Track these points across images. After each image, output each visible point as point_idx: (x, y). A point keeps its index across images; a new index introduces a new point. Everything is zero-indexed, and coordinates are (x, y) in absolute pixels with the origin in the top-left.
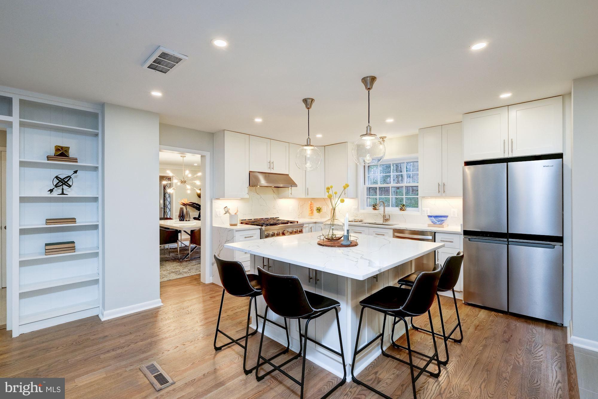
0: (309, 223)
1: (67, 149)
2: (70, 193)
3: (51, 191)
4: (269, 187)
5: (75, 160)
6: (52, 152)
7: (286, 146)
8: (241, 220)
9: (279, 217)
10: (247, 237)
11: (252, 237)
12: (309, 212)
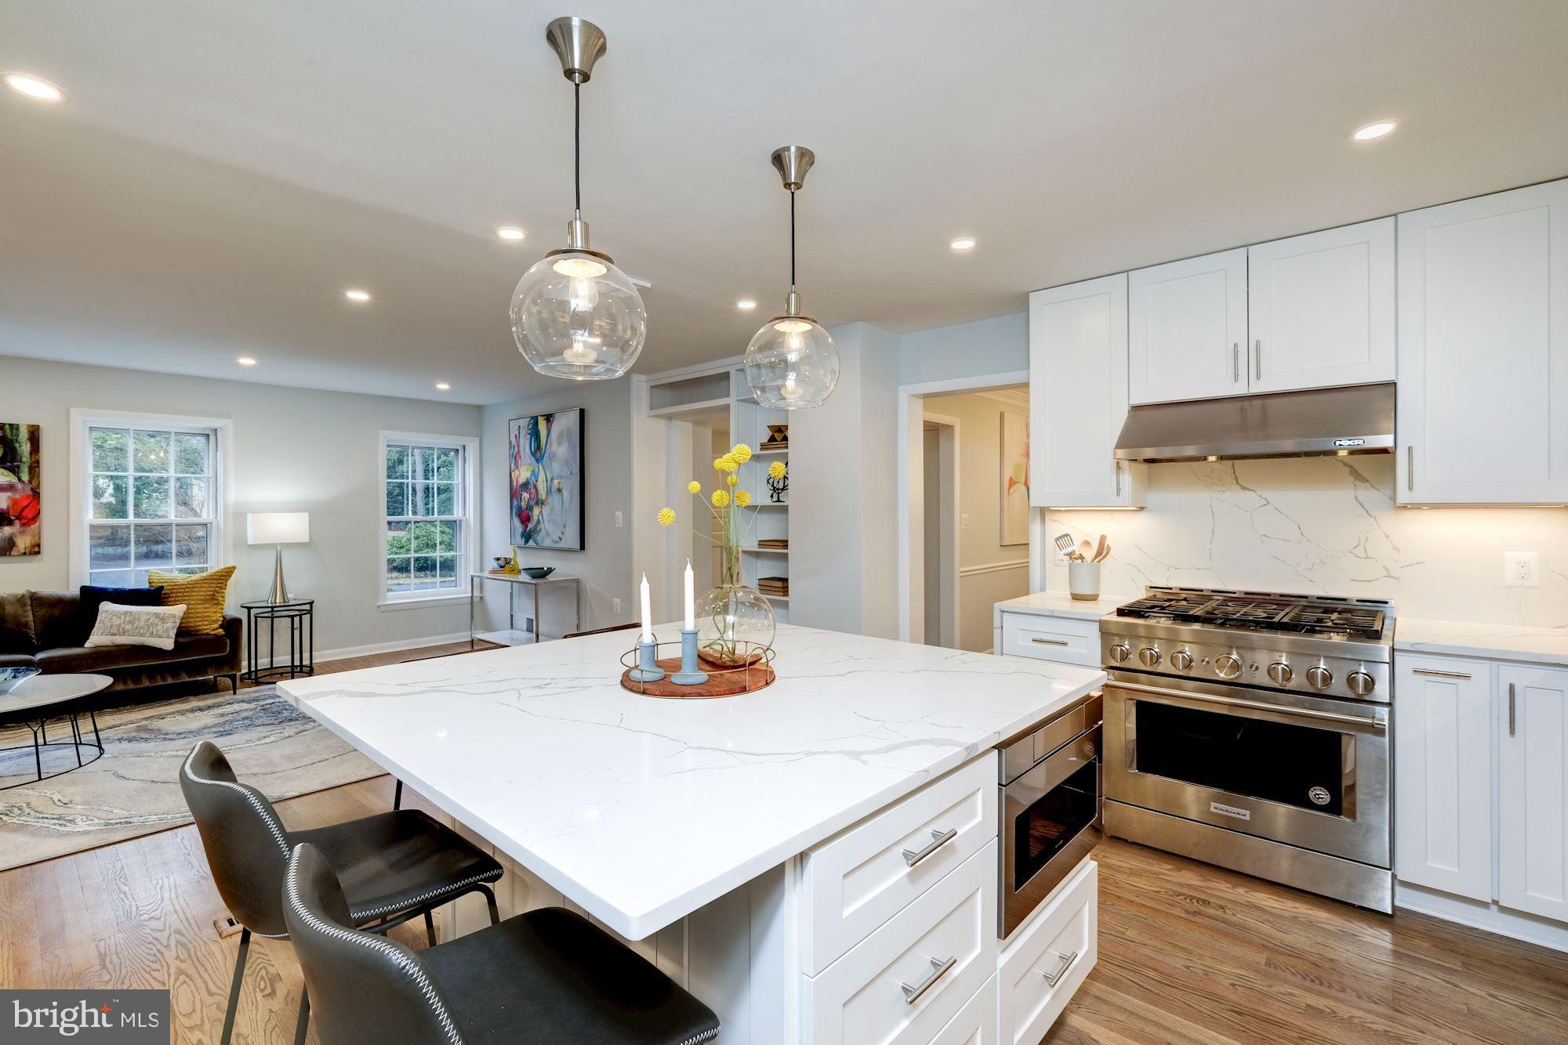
1: (782, 429)
3: (772, 496)
6: (766, 437)
7: (1368, 242)
8: (1151, 587)
9: (1386, 603)
10: (1041, 641)
11: (1064, 644)
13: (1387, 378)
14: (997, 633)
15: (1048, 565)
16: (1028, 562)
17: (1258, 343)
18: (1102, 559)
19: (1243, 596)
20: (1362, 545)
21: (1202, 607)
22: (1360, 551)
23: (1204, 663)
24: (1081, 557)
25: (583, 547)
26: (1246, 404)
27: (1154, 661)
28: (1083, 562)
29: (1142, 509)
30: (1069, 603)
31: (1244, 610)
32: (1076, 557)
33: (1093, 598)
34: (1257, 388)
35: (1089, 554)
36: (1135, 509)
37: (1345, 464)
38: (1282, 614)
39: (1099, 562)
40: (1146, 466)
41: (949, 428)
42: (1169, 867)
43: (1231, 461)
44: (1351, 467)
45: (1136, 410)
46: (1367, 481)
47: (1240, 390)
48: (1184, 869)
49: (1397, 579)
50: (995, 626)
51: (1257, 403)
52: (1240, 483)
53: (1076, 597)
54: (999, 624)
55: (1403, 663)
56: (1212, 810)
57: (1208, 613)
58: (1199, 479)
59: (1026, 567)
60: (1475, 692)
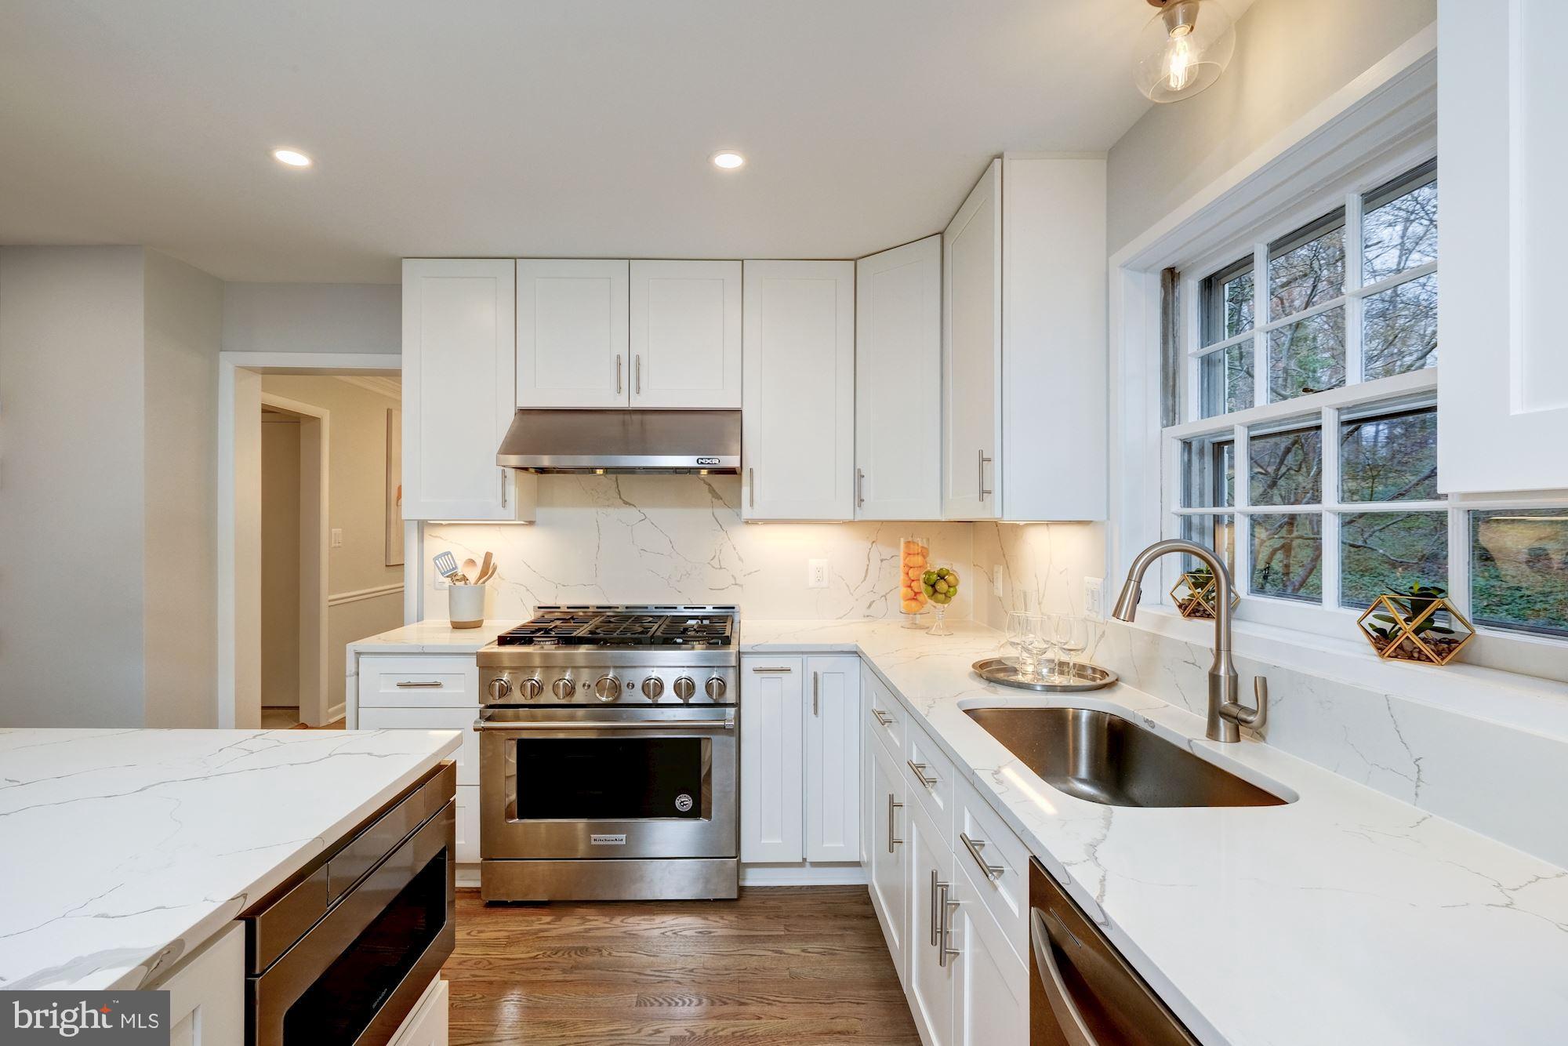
0: (801, 653)
7: (723, 280)
8: (539, 608)
9: (733, 608)
10: (408, 685)
11: (437, 685)
12: (903, 590)
13: (736, 405)
14: (350, 682)
15: (426, 588)
16: (403, 587)
17: (638, 357)
18: (487, 580)
19: (625, 610)
20: (717, 557)
21: (586, 625)
22: (715, 563)
23: (586, 688)
24: (464, 579)
26: (627, 417)
27: (536, 693)
28: (466, 584)
29: (531, 523)
30: (449, 634)
31: (625, 625)
32: (457, 578)
33: (477, 625)
34: (638, 403)
35: (473, 575)
36: (522, 522)
37: (705, 482)
38: (656, 626)
39: (484, 582)
40: (536, 477)
41: (315, 421)
42: (548, 919)
43: (615, 476)
44: (709, 485)
45: (523, 414)
46: (721, 499)
47: (621, 403)
48: (563, 916)
49: (741, 586)
50: (347, 674)
51: (636, 418)
52: (623, 497)
53: (457, 626)
54: (354, 670)
55: (748, 664)
56: (593, 843)
57: (591, 632)
58: (587, 493)
59: (400, 593)
60: (793, 684)
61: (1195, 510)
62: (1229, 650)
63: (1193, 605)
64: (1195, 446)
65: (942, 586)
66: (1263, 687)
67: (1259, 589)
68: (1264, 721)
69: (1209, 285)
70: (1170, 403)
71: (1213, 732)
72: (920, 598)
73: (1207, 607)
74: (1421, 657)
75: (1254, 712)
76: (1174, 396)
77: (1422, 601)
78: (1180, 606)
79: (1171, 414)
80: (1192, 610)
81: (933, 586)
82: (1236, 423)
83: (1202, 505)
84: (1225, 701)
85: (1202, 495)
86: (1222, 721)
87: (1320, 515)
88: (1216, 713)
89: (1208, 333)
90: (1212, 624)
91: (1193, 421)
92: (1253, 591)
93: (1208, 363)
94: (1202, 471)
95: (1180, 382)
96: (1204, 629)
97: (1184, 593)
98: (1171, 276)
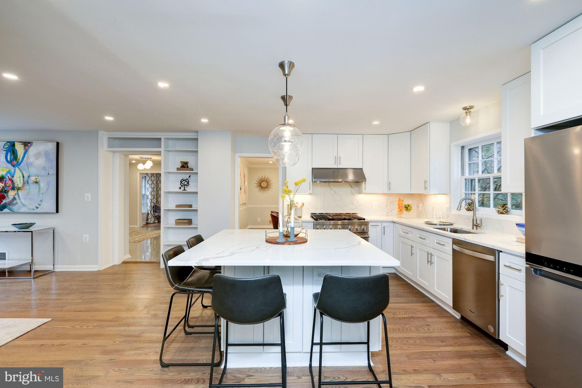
0: (382, 222)
1: (186, 163)
2: (189, 189)
3: (180, 188)
4: (327, 182)
5: (192, 170)
6: (179, 165)
7: (358, 139)
8: (312, 214)
12: (398, 209)
13: (361, 167)
17: (340, 157)
22: (352, 203)
25: (57, 211)
34: (339, 167)
37: (349, 184)
44: (351, 185)
45: (314, 169)
46: (353, 188)
47: (336, 167)
49: (358, 208)
51: (332, 170)
52: (330, 188)
55: (368, 224)
58: (322, 186)
60: (379, 228)
61: (467, 192)
62: (476, 215)
63: (469, 209)
64: (467, 180)
65: (409, 208)
66: (481, 220)
67: (480, 206)
68: (481, 226)
69: (470, 150)
70: (462, 171)
71: (473, 228)
72: (402, 211)
73: (471, 209)
74: (504, 214)
75: (479, 224)
76: (463, 170)
77: (504, 206)
78: (466, 209)
79: (463, 174)
80: (468, 210)
81: (407, 208)
82: (476, 177)
83: (469, 191)
84: (475, 223)
85: (468, 189)
86: (474, 226)
87: (490, 193)
88: (473, 225)
89: (470, 159)
90: (473, 212)
91: (467, 175)
92: (479, 207)
93: (470, 164)
94: (468, 185)
95: (464, 167)
96: (471, 213)
97: (466, 207)
98: (463, 147)
